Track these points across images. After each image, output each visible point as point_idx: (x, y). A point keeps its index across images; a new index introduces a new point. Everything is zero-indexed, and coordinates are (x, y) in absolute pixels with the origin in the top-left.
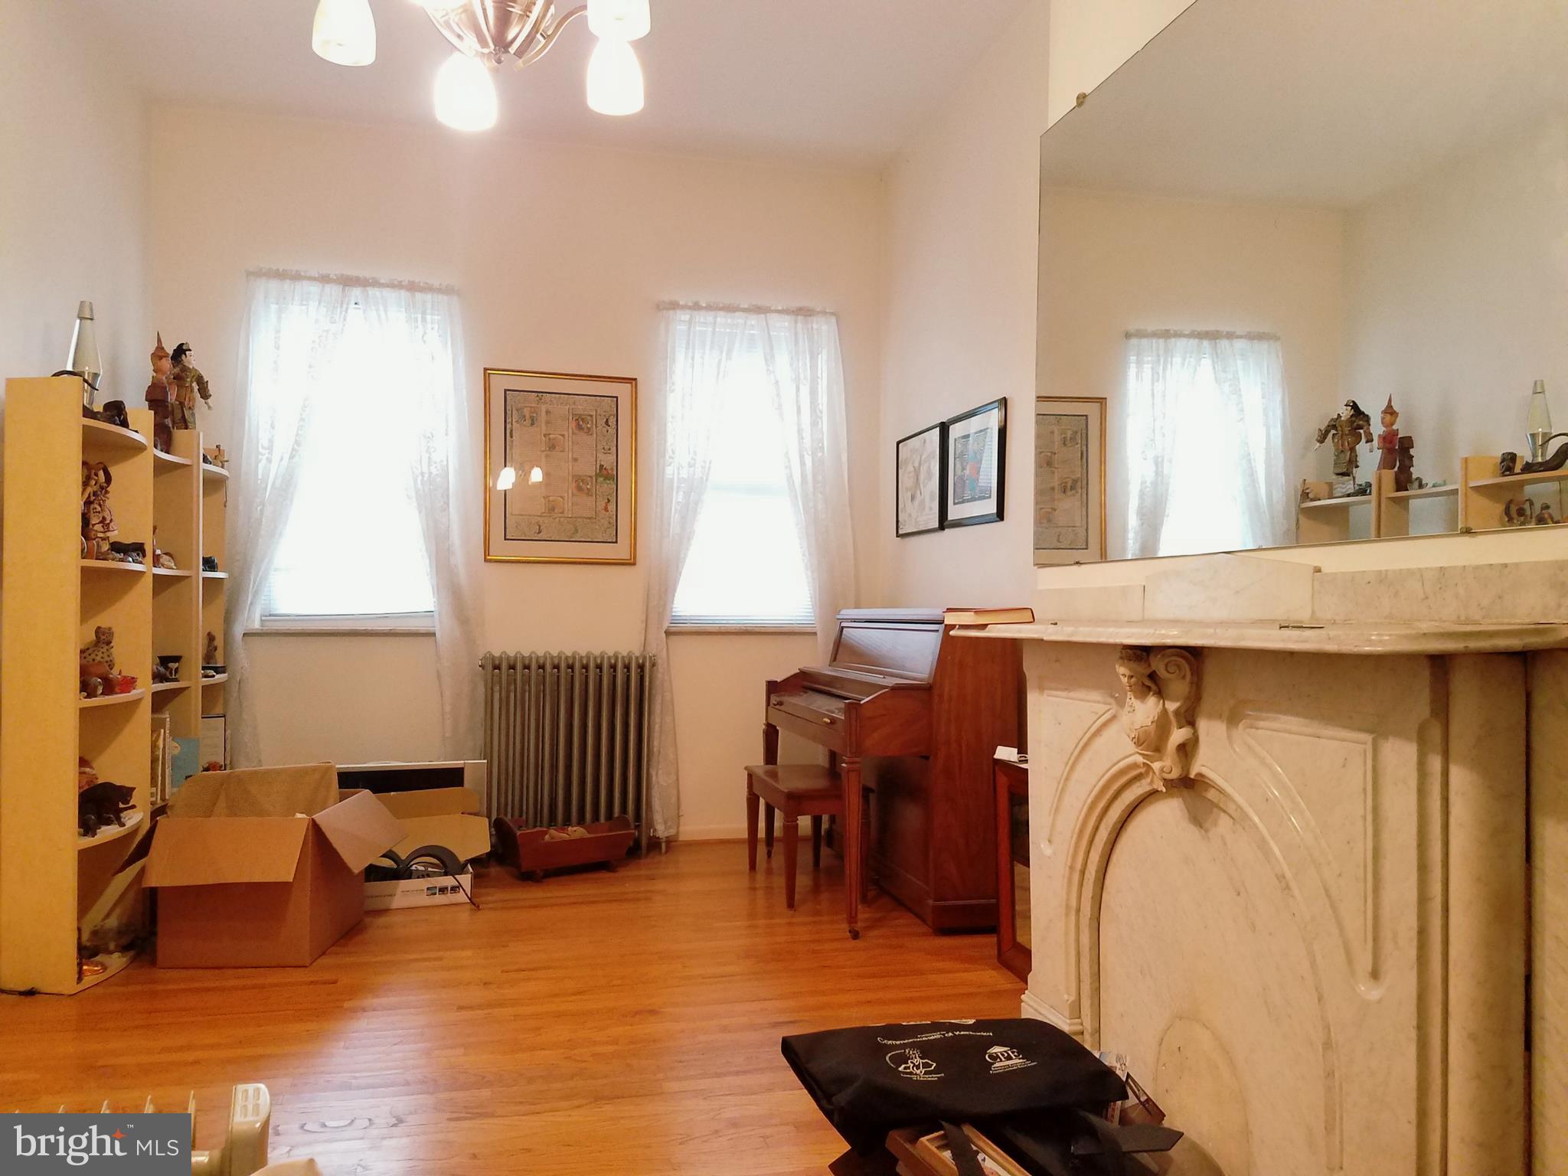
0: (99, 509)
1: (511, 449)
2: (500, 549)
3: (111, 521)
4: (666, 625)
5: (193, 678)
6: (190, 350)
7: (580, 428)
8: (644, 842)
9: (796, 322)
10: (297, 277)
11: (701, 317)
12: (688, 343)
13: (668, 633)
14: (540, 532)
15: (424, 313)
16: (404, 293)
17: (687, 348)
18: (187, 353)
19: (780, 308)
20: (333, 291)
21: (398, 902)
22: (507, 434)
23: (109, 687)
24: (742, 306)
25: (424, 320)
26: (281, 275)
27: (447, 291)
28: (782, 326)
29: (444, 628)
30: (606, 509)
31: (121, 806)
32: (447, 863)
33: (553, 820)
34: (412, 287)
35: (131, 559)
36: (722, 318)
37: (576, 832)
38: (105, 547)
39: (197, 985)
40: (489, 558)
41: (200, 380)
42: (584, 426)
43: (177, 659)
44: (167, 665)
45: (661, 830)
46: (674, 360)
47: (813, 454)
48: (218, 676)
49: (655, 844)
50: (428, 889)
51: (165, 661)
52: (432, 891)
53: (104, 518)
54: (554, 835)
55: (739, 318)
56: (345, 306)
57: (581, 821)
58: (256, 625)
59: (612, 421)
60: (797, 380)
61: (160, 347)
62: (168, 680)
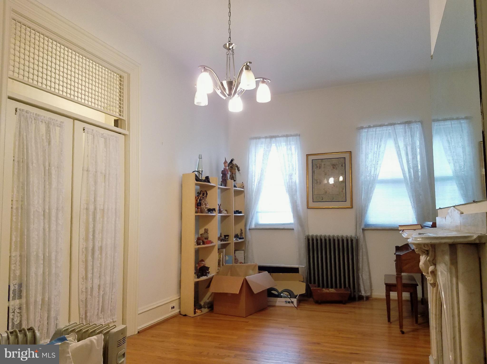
0: (204, 201)
1: (314, 176)
2: (311, 204)
3: (207, 204)
4: (363, 227)
5: (233, 240)
6: (234, 160)
7: (334, 168)
8: (357, 296)
9: (405, 126)
10: (259, 138)
11: (371, 130)
12: (367, 138)
13: (363, 230)
14: (323, 199)
15: (290, 142)
16: (285, 138)
17: (367, 140)
18: (233, 161)
19: (399, 122)
20: (268, 140)
21: (278, 304)
22: (313, 172)
23: (204, 243)
24: (385, 124)
25: (290, 144)
26: (256, 138)
27: (296, 135)
28: (400, 129)
30: (342, 191)
31: (207, 271)
32: (291, 295)
33: (327, 287)
34: (287, 136)
36: (378, 129)
37: (332, 290)
38: (206, 210)
39: (219, 318)
40: (308, 207)
41: (237, 166)
42: (335, 167)
43: (228, 236)
44: (224, 238)
45: (363, 293)
46: (362, 144)
47: (413, 169)
48: (240, 240)
49: (361, 298)
50: (285, 301)
51: (225, 236)
53: (205, 203)
54: (325, 290)
55: (384, 128)
56: (271, 144)
57: (336, 287)
58: (253, 226)
59: (344, 165)
60: (406, 146)
61: (226, 161)
62: (225, 241)
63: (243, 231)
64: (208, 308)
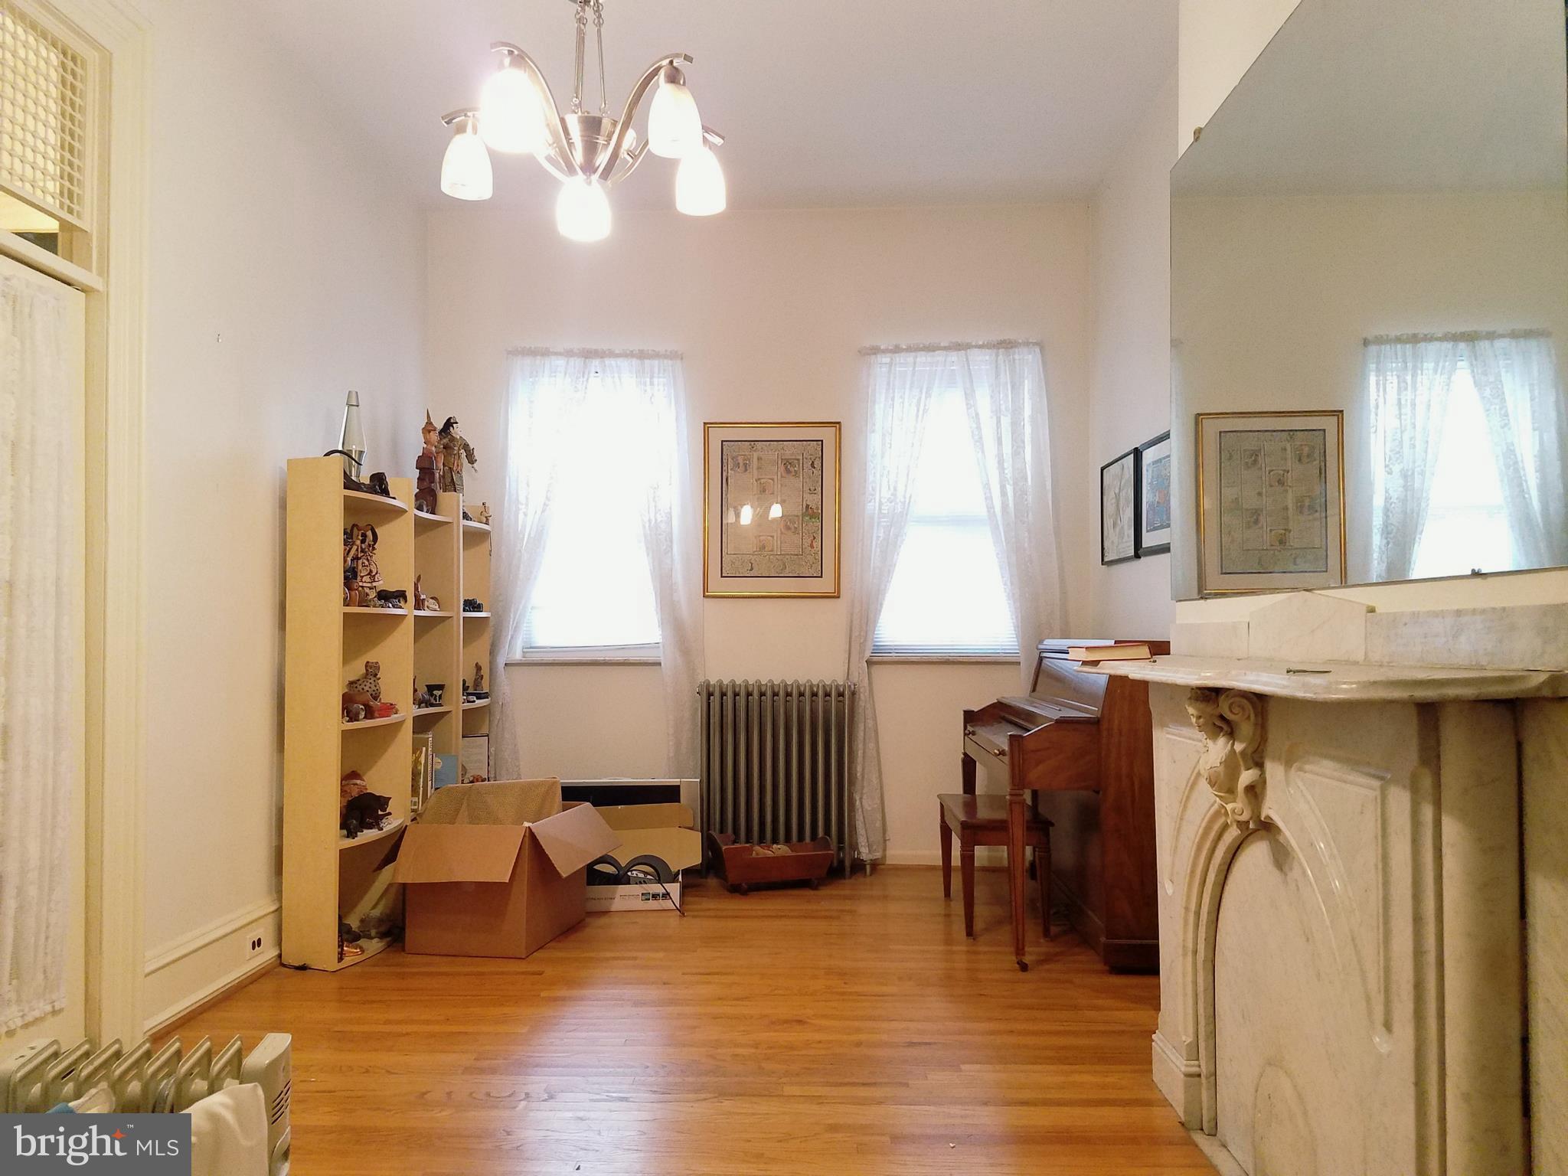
0: (367, 563)
1: (726, 495)
2: (717, 585)
3: (377, 573)
4: (868, 654)
5: (455, 704)
6: (457, 423)
7: (788, 471)
8: (847, 863)
9: (997, 355)
10: (545, 353)
11: (900, 358)
12: (888, 384)
13: (870, 663)
14: (751, 570)
15: (652, 377)
16: (635, 361)
17: (887, 390)
18: (454, 425)
19: (981, 343)
20: (577, 362)
21: (617, 905)
22: (724, 481)
23: (370, 714)
24: (942, 345)
25: (652, 384)
26: (533, 353)
27: (672, 356)
28: (982, 360)
29: (668, 657)
30: (812, 546)
31: (380, 813)
32: (661, 872)
33: (762, 840)
34: (642, 355)
35: (390, 605)
36: (922, 358)
37: (781, 849)
38: (373, 594)
39: (433, 969)
40: (707, 594)
41: (466, 447)
42: (792, 469)
43: (441, 687)
44: (430, 695)
45: (865, 854)
46: (874, 402)
47: (1015, 484)
48: (477, 701)
49: (858, 867)
50: (642, 894)
51: (431, 688)
52: (646, 897)
53: (371, 571)
54: (759, 851)
55: (939, 356)
56: (586, 376)
57: (788, 840)
58: (518, 656)
59: (817, 464)
60: (997, 414)
61: (429, 423)
62: (432, 705)
63: (485, 672)
64: (382, 936)
